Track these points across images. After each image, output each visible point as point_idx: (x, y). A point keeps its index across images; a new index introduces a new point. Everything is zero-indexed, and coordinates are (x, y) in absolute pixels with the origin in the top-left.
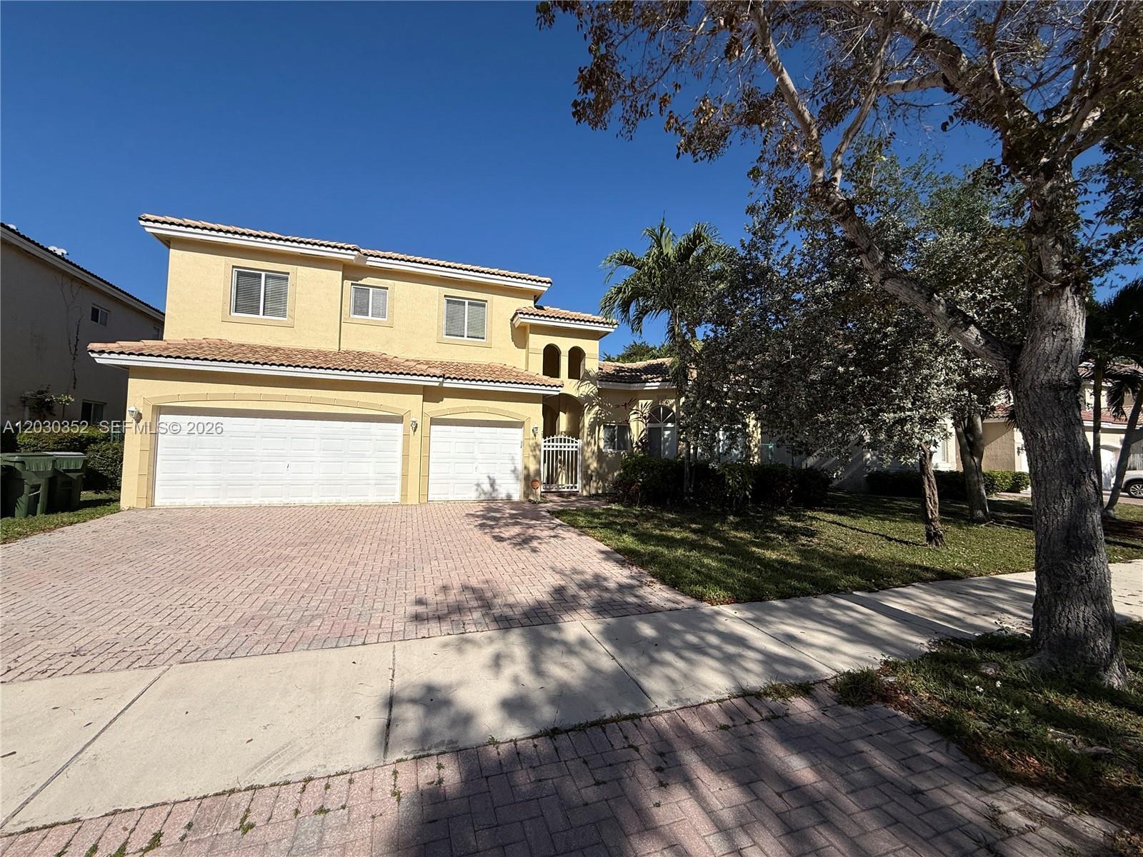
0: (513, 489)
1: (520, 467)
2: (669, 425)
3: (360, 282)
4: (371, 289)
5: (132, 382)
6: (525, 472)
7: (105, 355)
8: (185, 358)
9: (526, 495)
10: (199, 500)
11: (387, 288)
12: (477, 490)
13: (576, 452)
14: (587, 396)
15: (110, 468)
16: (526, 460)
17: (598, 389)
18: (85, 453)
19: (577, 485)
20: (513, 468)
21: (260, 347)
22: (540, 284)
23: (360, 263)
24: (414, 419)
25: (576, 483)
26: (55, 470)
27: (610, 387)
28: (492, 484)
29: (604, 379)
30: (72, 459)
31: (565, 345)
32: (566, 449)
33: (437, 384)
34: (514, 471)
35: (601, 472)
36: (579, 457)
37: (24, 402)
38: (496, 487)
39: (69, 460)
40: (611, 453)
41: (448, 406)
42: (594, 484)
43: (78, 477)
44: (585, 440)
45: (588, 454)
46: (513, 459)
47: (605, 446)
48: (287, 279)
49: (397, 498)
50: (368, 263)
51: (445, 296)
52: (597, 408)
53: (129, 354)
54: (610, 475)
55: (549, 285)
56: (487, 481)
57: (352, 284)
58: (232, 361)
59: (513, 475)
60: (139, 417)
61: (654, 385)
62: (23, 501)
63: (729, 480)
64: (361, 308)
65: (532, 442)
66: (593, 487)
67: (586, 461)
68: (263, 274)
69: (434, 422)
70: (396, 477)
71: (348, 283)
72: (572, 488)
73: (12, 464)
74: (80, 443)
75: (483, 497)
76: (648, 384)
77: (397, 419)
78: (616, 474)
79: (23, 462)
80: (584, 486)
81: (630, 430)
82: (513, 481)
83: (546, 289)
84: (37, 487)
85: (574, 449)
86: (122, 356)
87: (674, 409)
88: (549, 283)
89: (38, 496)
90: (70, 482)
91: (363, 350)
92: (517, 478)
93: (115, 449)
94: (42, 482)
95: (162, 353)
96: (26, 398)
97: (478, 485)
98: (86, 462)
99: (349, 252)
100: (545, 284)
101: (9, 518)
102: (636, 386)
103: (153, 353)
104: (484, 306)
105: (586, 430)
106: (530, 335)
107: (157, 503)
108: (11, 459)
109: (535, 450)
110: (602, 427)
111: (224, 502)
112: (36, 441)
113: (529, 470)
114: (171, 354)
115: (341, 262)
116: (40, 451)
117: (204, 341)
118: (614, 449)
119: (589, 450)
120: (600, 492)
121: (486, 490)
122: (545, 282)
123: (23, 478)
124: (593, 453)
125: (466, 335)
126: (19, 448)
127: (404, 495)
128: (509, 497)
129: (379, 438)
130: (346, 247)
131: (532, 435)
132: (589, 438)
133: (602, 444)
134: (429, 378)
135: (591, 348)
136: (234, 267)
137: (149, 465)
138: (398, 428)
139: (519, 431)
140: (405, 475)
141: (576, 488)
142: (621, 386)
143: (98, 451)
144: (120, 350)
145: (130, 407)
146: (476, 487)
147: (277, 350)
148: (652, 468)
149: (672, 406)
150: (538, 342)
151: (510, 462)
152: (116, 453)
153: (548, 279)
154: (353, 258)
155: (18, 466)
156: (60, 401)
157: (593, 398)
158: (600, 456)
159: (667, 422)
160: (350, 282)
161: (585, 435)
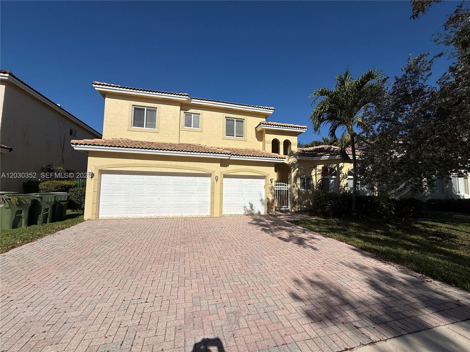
0: (261, 209)
1: (264, 198)
2: (334, 177)
3: (188, 111)
4: (193, 115)
5: (90, 159)
6: (267, 201)
7: (78, 146)
8: (114, 147)
9: (268, 212)
10: (119, 215)
11: (200, 114)
12: (244, 209)
13: (287, 190)
14: (293, 163)
15: (78, 200)
16: (267, 194)
17: (298, 160)
18: (68, 192)
19: (289, 207)
20: (261, 199)
21: (145, 142)
22: (269, 110)
23: (188, 102)
24: (217, 175)
25: (288, 205)
26: (55, 201)
27: (304, 159)
28: (251, 206)
29: (301, 155)
30: (62, 195)
31: (282, 139)
32: (283, 189)
33: (228, 158)
34: (261, 200)
35: (299, 200)
36: (289, 193)
37: (43, 170)
38: (253, 208)
39: (61, 196)
40: (304, 191)
41: (232, 169)
42: (297, 206)
43: (65, 204)
44: (292, 184)
45: (294, 191)
46: (261, 194)
47: (300, 187)
48: (156, 111)
49: (208, 214)
50: (192, 102)
51: (226, 117)
52: (297, 169)
53: (89, 145)
54: (304, 202)
55: (273, 111)
56: (249, 205)
57: (184, 112)
58: (135, 148)
59: (261, 202)
60: (92, 175)
61: (326, 157)
62: (41, 217)
63: (383, 205)
64: (188, 124)
65: (270, 186)
66: (297, 208)
67: (293, 195)
68: (146, 108)
69: (225, 176)
70: (208, 203)
71: (183, 112)
72: (286, 208)
73: (36, 199)
74: (65, 188)
75: (247, 213)
76: (323, 157)
77: (209, 175)
78: (306, 201)
79: (41, 198)
80: (292, 208)
81: (312, 179)
82: (261, 205)
83: (272, 113)
84: (47, 210)
85: (287, 189)
86: (86, 146)
87: (336, 169)
88: (274, 109)
89: (48, 214)
90: (62, 207)
91: (189, 143)
92: (263, 203)
93: (81, 190)
94: (49, 207)
95: (104, 145)
96: (43, 168)
97: (245, 207)
98: (69, 197)
99: (184, 97)
100: (271, 110)
101: (35, 225)
102: (316, 158)
103: (99, 144)
104: (243, 122)
105: (292, 180)
106: (266, 134)
107: (100, 217)
108: (36, 196)
109: (272, 190)
110: (299, 178)
111: (130, 216)
112: (47, 187)
113: (269, 200)
114: (108, 145)
115: (180, 102)
116: (48, 192)
117: (121, 140)
118: (305, 189)
119: (294, 190)
120: (299, 210)
121: (248, 210)
122: (272, 109)
123: (41, 205)
124: (296, 191)
125: (235, 136)
126: (40, 191)
127: (212, 212)
128: (259, 213)
129: (200, 184)
130: (183, 94)
131: (270, 182)
132: (294, 184)
133: (299, 186)
134: (224, 155)
135: (294, 140)
136: (133, 105)
137: (97, 199)
138: (208, 180)
139: (263, 181)
140: (212, 203)
141: (288, 208)
142: (309, 158)
143: (74, 192)
144: (85, 143)
145: (89, 170)
146: (244, 208)
147: (152, 143)
148: (336, 198)
149: (335, 167)
150: (269, 138)
151: (259, 196)
152: (81, 193)
153: (273, 108)
154: (185, 99)
155: (39, 199)
156: (57, 169)
157: (295, 164)
158: (299, 192)
159: (332, 176)
160: (184, 111)
161: (292, 182)
